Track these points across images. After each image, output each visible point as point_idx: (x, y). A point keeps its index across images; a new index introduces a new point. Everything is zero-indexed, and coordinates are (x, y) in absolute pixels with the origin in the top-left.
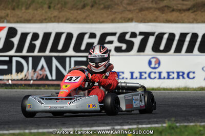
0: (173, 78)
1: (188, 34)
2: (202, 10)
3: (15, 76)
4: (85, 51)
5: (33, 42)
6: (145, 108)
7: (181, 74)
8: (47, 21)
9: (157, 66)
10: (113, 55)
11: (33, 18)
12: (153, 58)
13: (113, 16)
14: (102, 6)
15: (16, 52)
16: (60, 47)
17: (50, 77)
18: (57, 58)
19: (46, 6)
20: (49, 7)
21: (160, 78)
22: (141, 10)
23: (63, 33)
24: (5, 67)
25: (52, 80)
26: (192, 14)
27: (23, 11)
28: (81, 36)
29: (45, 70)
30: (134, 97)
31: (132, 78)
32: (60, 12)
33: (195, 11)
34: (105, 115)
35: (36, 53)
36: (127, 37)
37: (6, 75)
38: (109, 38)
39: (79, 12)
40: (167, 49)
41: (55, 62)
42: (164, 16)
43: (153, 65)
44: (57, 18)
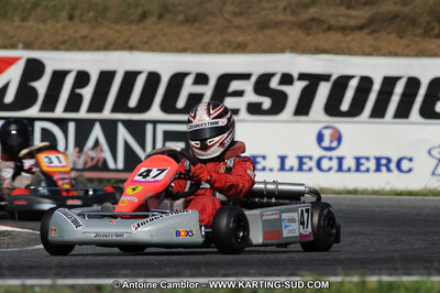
0: (368, 170)
1: (398, 78)
2: (390, 30)
4: (185, 110)
5: (78, 91)
6: (312, 238)
7: (384, 162)
8: (67, 46)
9: (334, 144)
10: (244, 121)
11: (37, 38)
12: (326, 128)
13: (205, 39)
14: (181, 17)
16: (133, 102)
17: (111, 165)
18: (128, 124)
19: (64, 14)
20: (71, 18)
21: (340, 169)
22: (263, 27)
23: (139, 73)
25: (117, 171)
26: (368, 37)
27: (16, 24)
28: (177, 80)
29: (102, 150)
30: (284, 216)
31: (282, 168)
32: (93, 28)
33: (374, 32)
34: (215, 253)
35: (83, 114)
38: (235, 85)
39: (133, 28)
40: (356, 109)
41: (123, 134)
43: (326, 143)
44: (88, 40)
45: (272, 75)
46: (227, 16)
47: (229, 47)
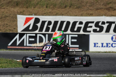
3: (38, 44)
5: (48, 26)
8: (46, 14)
10: (92, 34)
11: (38, 13)
12: (114, 36)
13: (82, 12)
14: (75, 7)
15: (39, 31)
19: (45, 6)
20: (47, 7)
22: (97, 9)
23: (65, 21)
24: (33, 39)
27: (32, 9)
28: (75, 23)
31: (102, 46)
32: (52, 10)
35: (50, 32)
36: (100, 24)
37: (34, 44)
38: (90, 25)
39: (63, 10)
42: (110, 13)
43: (114, 40)
44: (51, 13)
45: (100, 22)
46: (87, 6)
47: (88, 15)
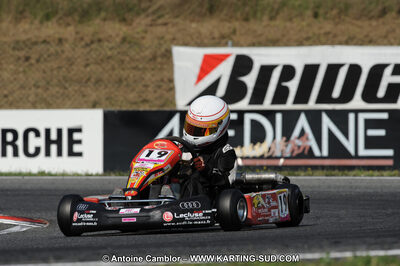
3: (249, 150)
5: (284, 84)
8: (311, 42)
15: (251, 103)
17: (317, 152)
18: (331, 114)
19: (309, 13)
20: (316, 15)
23: (341, 65)
24: (230, 133)
25: (322, 158)
27: (265, 23)
28: (377, 71)
29: (307, 139)
32: (336, 24)
35: (289, 105)
39: (374, 23)
41: (327, 123)
44: (331, 36)
